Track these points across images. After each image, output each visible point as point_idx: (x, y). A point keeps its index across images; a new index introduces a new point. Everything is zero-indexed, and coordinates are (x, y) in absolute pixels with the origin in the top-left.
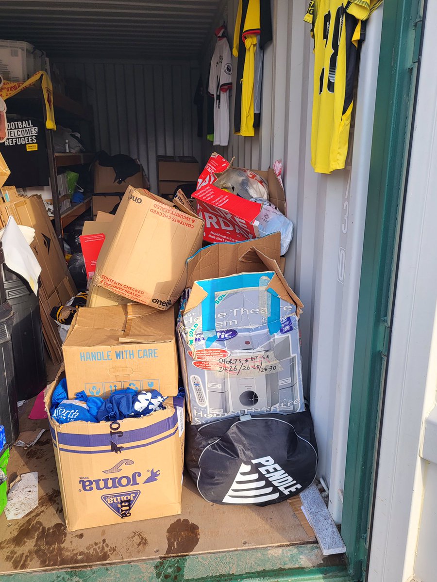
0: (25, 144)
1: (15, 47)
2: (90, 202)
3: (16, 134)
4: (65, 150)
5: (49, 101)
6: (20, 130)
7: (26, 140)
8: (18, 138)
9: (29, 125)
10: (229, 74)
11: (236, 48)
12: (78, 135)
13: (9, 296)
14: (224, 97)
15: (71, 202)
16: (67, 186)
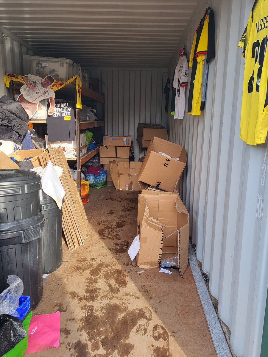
0: (64, 116)
1: (63, 62)
2: (99, 149)
3: (59, 111)
4: (87, 119)
5: (79, 92)
6: (62, 108)
7: (65, 114)
8: (60, 113)
9: (67, 105)
10: (186, 77)
11: (192, 62)
12: (95, 111)
13: (44, 209)
14: (182, 90)
15: (87, 149)
16: (86, 141)
